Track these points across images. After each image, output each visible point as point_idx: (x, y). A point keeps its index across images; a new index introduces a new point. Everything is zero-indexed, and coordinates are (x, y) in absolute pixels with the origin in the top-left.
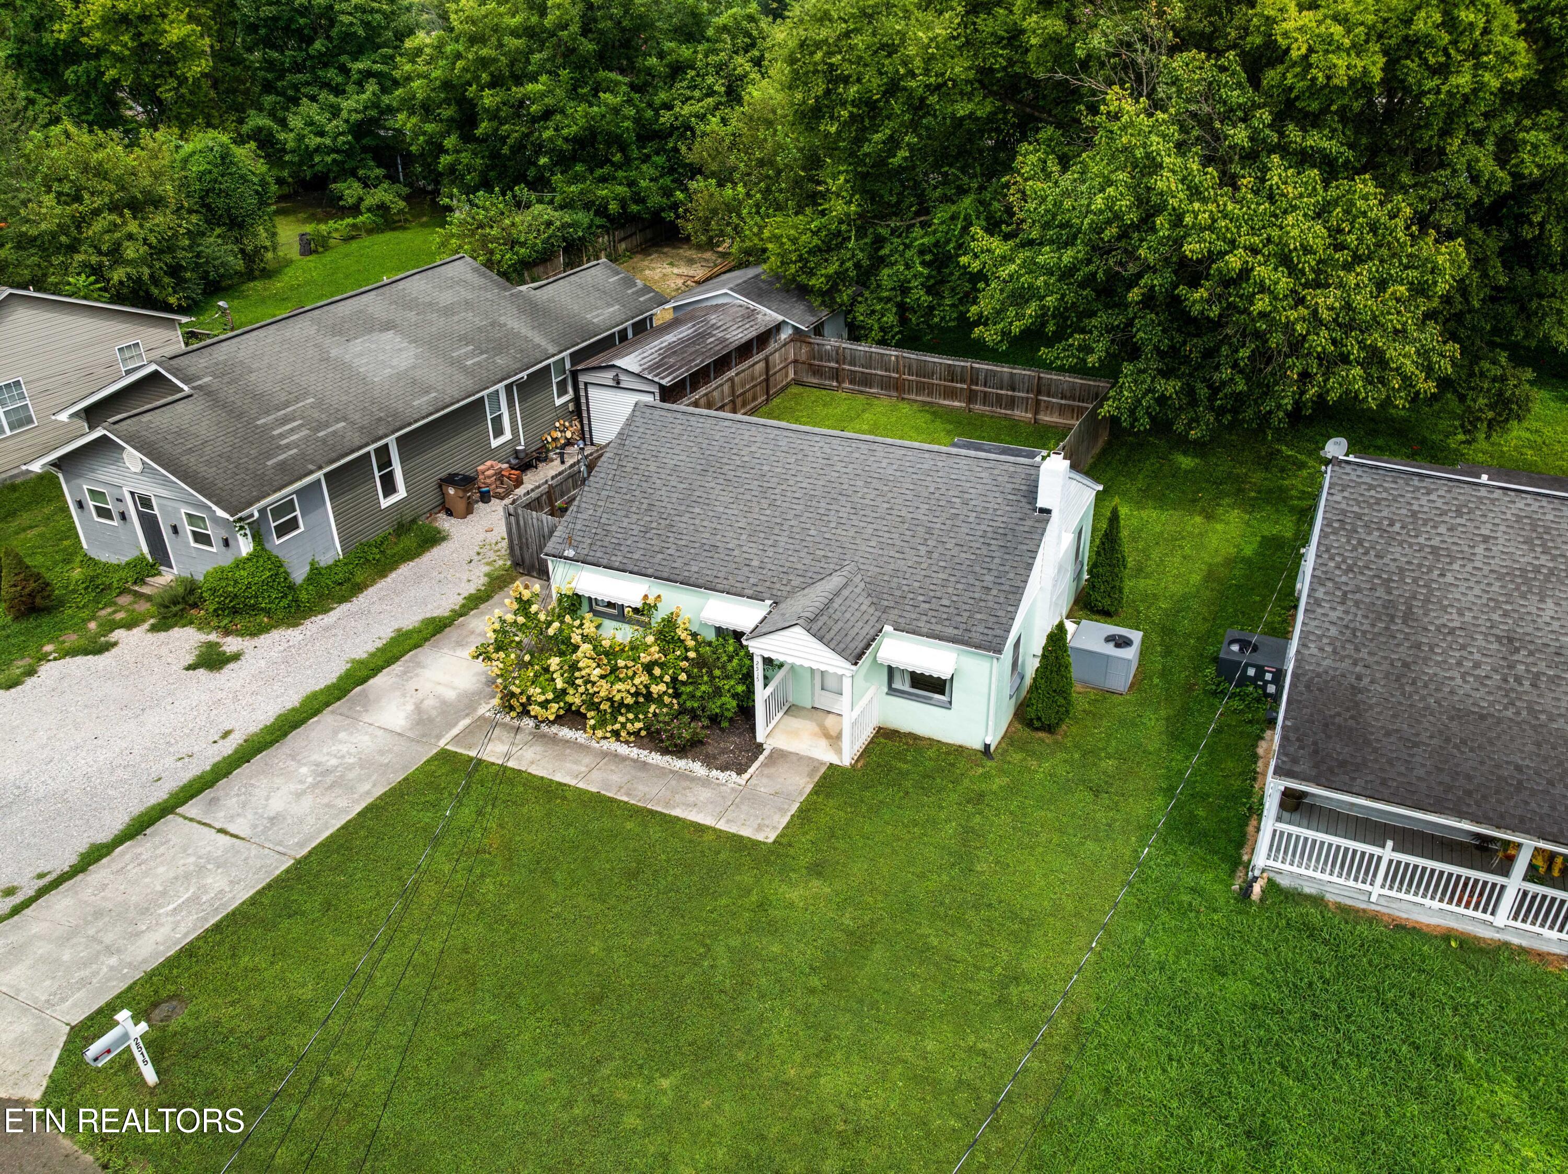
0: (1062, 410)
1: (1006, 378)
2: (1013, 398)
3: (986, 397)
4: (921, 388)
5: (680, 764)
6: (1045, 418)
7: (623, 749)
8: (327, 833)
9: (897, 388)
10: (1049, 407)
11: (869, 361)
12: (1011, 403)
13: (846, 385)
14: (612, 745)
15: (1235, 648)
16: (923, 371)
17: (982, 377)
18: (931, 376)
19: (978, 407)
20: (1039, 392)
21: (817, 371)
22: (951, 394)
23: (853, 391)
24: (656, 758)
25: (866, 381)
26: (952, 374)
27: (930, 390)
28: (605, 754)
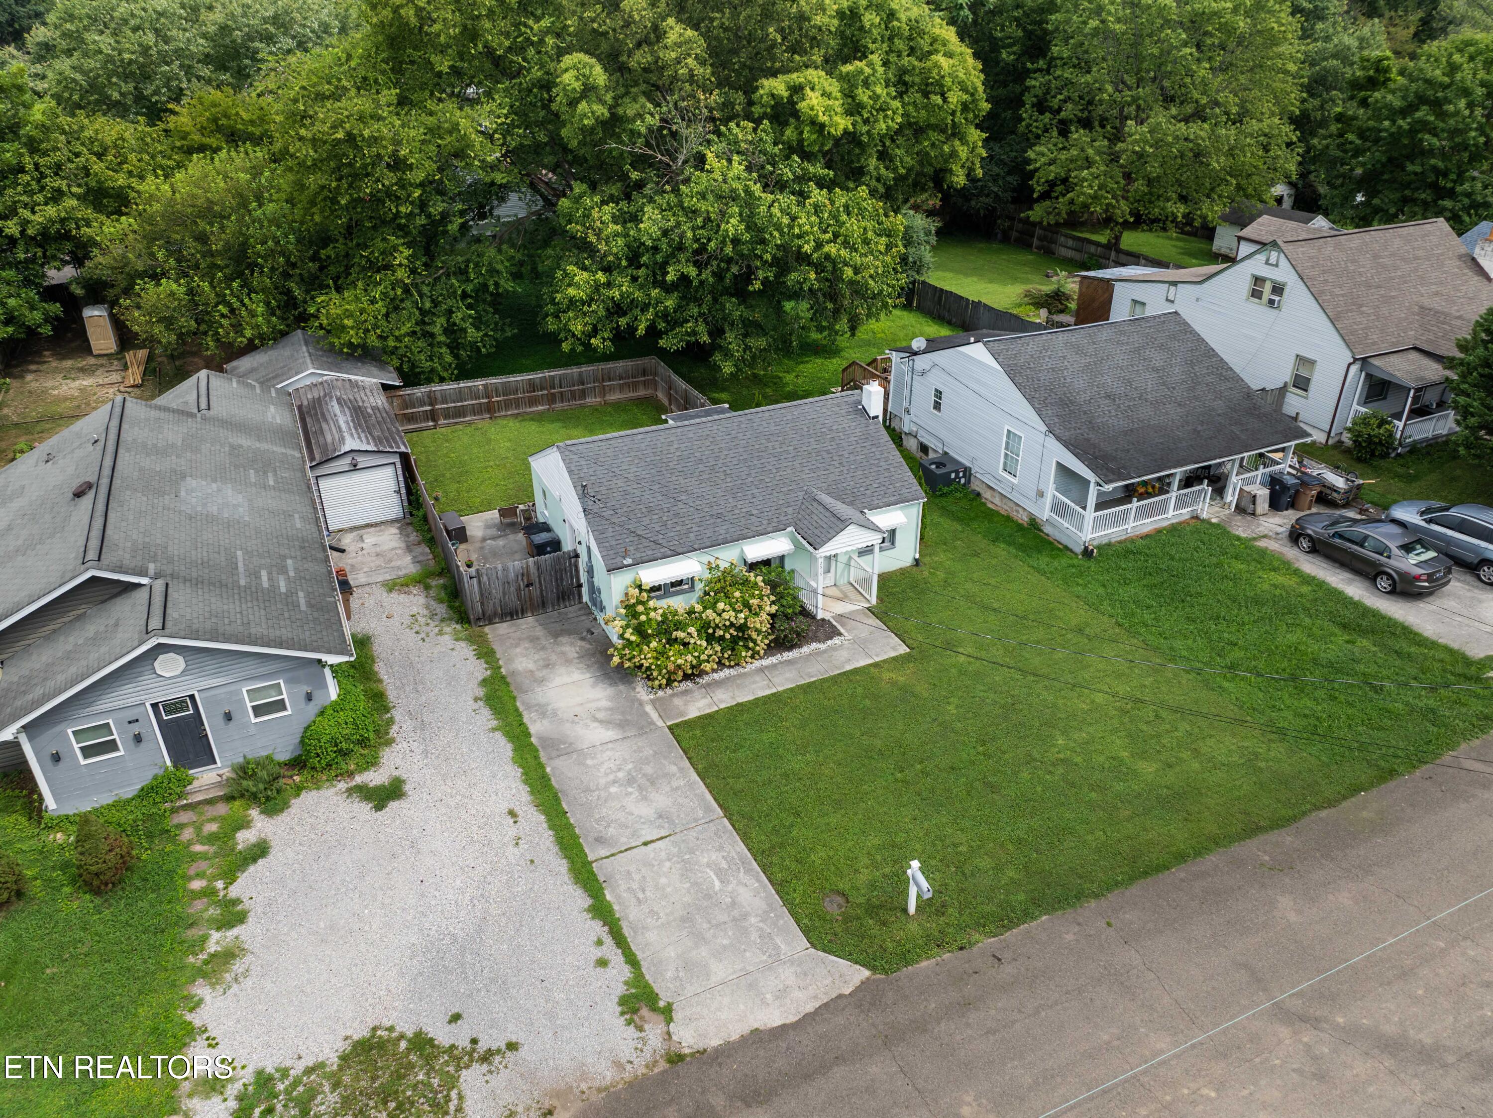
0: (621, 388)
1: (576, 376)
2: (583, 391)
3: (562, 397)
4: (507, 405)
5: (805, 650)
6: (613, 397)
9: (490, 410)
10: (612, 389)
11: (460, 395)
12: (583, 394)
13: (441, 422)
14: (757, 664)
15: (933, 467)
16: (507, 390)
17: (557, 382)
18: (516, 391)
19: (558, 405)
20: (603, 380)
22: (533, 402)
23: (448, 425)
25: (460, 412)
26: (532, 386)
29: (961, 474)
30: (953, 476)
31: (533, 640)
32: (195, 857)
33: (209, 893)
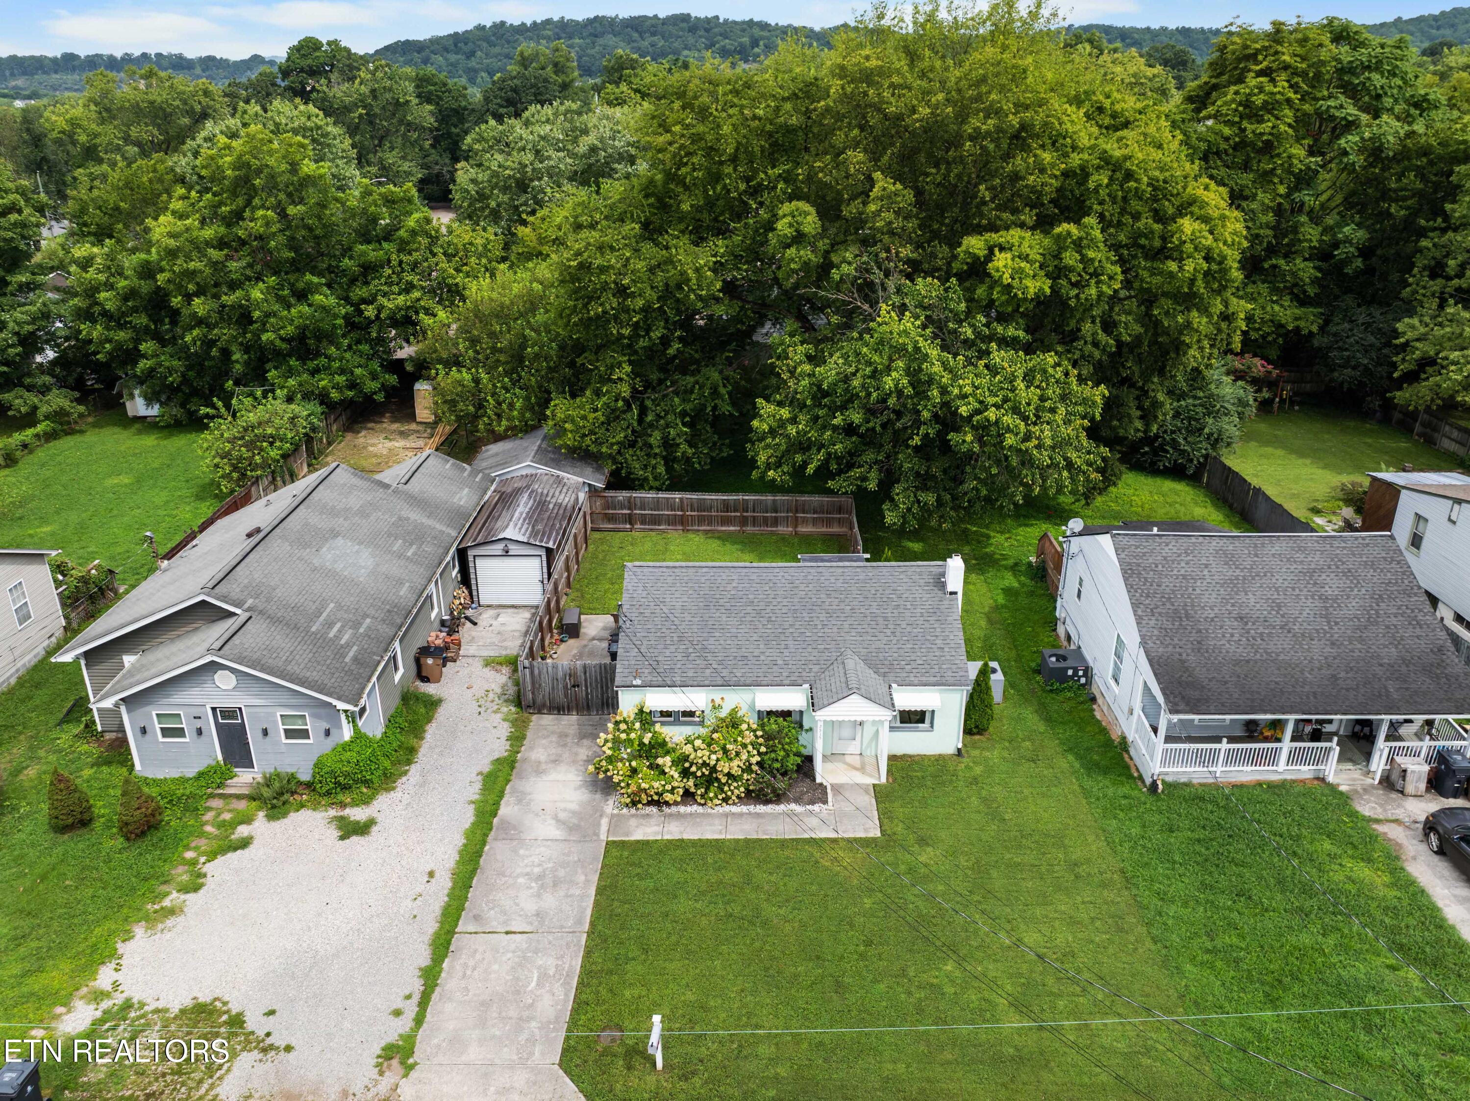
0: (815, 522)
1: (769, 503)
2: (776, 518)
3: (754, 521)
4: (701, 520)
5: (781, 808)
6: (803, 529)
7: (735, 809)
8: (589, 912)
9: (682, 523)
10: (805, 521)
11: (657, 504)
12: (775, 522)
13: (638, 526)
14: (727, 808)
15: (1054, 659)
16: (701, 506)
17: (751, 505)
18: (710, 509)
19: (749, 529)
20: (797, 511)
21: (611, 519)
22: (726, 521)
23: (644, 530)
24: (761, 809)
25: (655, 520)
26: (726, 506)
27: (710, 521)
28: (726, 815)
29: (1081, 673)
30: (1070, 672)
31: (563, 735)
32: (202, 834)
33: (194, 862)
